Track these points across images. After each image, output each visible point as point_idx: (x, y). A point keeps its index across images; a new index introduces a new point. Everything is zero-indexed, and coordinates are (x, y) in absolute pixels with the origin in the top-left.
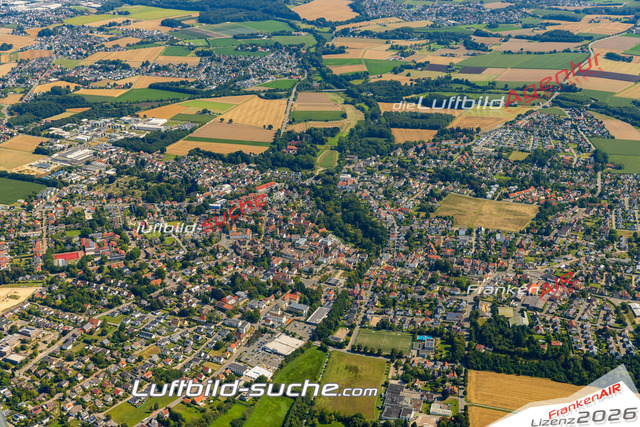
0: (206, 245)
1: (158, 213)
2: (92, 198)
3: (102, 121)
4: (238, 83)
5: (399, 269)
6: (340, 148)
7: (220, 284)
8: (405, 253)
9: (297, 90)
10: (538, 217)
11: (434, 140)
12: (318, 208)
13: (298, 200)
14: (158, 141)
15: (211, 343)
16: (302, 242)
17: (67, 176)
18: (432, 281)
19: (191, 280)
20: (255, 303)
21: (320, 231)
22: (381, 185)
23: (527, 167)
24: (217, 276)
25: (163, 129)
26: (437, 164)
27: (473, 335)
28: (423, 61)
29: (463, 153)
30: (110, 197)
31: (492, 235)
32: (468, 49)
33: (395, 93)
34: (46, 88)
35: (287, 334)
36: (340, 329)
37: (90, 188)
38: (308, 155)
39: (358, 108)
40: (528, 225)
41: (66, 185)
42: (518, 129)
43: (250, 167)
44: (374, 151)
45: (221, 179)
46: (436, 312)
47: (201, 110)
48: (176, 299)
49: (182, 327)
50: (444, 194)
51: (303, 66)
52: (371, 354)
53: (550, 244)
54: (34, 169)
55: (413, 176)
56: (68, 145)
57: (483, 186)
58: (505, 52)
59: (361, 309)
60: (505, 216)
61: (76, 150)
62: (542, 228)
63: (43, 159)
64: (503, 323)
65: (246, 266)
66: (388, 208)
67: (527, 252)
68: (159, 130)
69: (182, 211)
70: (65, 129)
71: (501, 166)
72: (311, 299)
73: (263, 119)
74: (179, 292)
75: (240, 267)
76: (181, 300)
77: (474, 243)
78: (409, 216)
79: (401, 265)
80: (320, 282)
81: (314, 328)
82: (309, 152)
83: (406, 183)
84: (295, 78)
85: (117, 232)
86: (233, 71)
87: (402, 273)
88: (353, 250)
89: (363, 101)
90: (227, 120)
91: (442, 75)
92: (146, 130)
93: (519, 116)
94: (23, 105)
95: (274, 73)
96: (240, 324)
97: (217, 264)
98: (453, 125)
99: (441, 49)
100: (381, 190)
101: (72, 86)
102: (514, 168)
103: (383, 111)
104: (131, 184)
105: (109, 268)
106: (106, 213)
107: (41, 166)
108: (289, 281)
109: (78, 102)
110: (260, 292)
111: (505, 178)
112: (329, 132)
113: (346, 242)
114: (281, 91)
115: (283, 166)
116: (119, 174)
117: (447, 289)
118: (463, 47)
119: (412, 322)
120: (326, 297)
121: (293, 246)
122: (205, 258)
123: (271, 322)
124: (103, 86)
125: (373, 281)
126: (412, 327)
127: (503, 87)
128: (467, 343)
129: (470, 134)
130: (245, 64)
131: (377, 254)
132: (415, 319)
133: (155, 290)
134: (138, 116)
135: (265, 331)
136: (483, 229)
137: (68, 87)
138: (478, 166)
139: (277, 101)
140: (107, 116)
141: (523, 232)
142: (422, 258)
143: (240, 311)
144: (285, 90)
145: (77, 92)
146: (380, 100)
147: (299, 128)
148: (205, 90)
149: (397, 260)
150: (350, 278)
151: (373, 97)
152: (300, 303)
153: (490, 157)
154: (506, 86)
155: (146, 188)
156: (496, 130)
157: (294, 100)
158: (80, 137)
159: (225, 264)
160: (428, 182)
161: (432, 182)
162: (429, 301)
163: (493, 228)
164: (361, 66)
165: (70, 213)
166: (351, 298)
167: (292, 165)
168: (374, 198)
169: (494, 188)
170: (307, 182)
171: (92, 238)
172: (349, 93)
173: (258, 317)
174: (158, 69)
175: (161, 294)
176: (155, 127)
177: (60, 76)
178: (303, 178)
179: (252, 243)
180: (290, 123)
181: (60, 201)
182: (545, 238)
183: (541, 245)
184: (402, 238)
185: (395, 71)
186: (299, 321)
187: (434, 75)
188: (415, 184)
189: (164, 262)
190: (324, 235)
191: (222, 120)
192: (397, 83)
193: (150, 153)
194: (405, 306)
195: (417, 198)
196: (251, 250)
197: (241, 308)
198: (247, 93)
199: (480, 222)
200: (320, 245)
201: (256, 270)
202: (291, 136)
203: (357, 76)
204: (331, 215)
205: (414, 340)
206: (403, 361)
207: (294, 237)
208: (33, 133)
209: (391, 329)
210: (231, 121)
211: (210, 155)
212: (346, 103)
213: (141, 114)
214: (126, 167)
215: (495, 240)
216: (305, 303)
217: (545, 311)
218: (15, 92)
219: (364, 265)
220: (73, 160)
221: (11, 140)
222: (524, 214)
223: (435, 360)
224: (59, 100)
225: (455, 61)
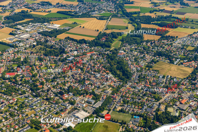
0: (63, 74)
1: (48, 60)
2: (25, 53)
3: (37, 24)
4: (90, 13)
5: (133, 89)
6: (122, 40)
7: (64, 89)
8: (137, 83)
9: (112, 17)
10: (192, 73)
11: (159, 40)
12: (108, 63)
13: (101, 59)
14: (55, 33)
15: (55, 112)
16: (98, 75)
17: (18, 44)
18: (145, 95)
19: (54, 87)
20: (75, 98)
21: (106, 72)
22: (134, 56)
23: (193, 53)
24: (64, 86)
25: (58, 29)
26: (158, 49)
27: (155, 118)
28: (162, 9)
29: (169, 46)
30: (32, 53)
31: (173, 79)
32: (181, 5)
33: (148, 20)
34: (20, 10)
35: (84, 111)
36: (105, 111)
37: (25, 49)
38: (109, 42)
39: (133, 25)
40: (188, 76)
41: (17, 47)
42: (193, 38)
43: (86, 45)
44: (135, 42)
45: (74, 49)
46: (143, 107)
47: (73, 22)
48: (46, 94)
49: (45, 104)
50: (158, 61)
51: (116, 8)
52: (114, 121)
53: (195, 84)
54: (8, 40)
55: (147, 53)
56: (22, 32)
57: (174, 59)
58: (195, 7)
59: (115, 103)
60: (179, 71)
61: (25, 34)
62: (193, 78)
63: (12, 37)
64: (168, 114)
65: (75, 83)
66: (134, 65)
67: (185, 87)
68: (56, 29)
69: (57, 60)
70: (23, 26)
71: (183, 52)
72: (96, 98)
73: (96, 27)
74: (48, 91)
75: (73, 83)
76: (48, 94)
77: (165, 81)
78: (142, 69)
79: (134, 88)
80: (102, 92)
81: (95, 109)
82: (110, 41)
83: (144, 56)
84: (112, 13)
85: (31, 66)
86: (89, 8)
87: (134, 91)
88: (117, 80)
89: (136, 23)
90: (82, 27)
91: (169, 14)
92: (51, 28)
93: (194, 32)
94: (10, 16)
95: (104, 10)
96: (67, 105)
97: (64, 81)
98: (168, 34)
99: (171, 5)
100: (134, 58)
101: (29, 10)
102: (188, 53)
103: (142, 27)
104: (41, 48)
105: (25, 79)
106: (29, 59)
107: (10, 40)
108: (89, 90)
109: (30, 16)
110: (78, 94)
111: (183, 56)
112: (119, 34)
113: (115, 77)
114: (106, 17)
115: (99, 46)
116: (37, 45)
117: (150, 99)
118: (179, 4)
119: (133, 111)
120: (102, 98)
121: (95, 77)
122: (61, 79)
123: (79, 106)
124: (41, 11)
125: (122, 93)
126: (133, 112)
127: (191, 21)
128: (152, 121)
129: (173, 38)
130: (94, 6)
131: (126, 83)
132: (134, 109)
133: (39, 90)
134: (50, 23)
135: (76, 109)
136: (169, 76)
137: (28, 11)
138: (174, 51)
139: (103, 21)
140: (39, 22)
141: (185, 79)
142: (143, 86)
143: (69, 100)
144: (107, 17)
145: (31, 13)
146: (142, 23)
147: (108, 32)
148: (77, 15)
149: (134, 86)
150: (113, 91)
151: (140, 21)
152: (92, 99)
153: (179, 48)
154: (192, 20)
155: (46, 50)
156: (184, 38)
157: (109, 21)
158: (27, 30)
159: (68, 82)
160: (153, 56)
161: (154, 56)
162: (142, 103)
163: (173, 76)
164: (138, 9)
165: (16, 58)
166: (112, 99)
167: (102, 45)
168: (130, 61)
169: (178, 60)
170: (106, 53)
171: (21, 68)
172: (131, 19)
173: (75, 103)
174: (62, 6)
175: (41, 91)
176: (55, 27)
177: (26, 7)
178: (105, 51)
179: (80, 74)
180: (106, 29)
181: (13, 53)
182: (193, 82)
183: (191, 84)
184: (137, 77)
185: (151, 12)
186: (90, 106)
187: (165, 15)
188: (147, 56)
189: (45, 79)
190: (108, 74)
191: (80, 26)
192: (150, 17)
193: (51, 37)
194: (132, 104)
195: (147, 62)
196: (79, 77)
197: (69, 99)
198: (92, 17)
199: (169, 73)
200: (105, 78)
201: (79, 85)
202: (105, 34)
203: (135, 13)
204: (112, 66)
205: (132, 117)
206: (126, 125)
207: (96, 73)
208: (10, 27)
209: (124, 112)
210: (84, 27)
211: (73, 40)
212: (129, 23)
213: (51, 22)
214: (40, 42)
215: (173, 81)
216: (94, 99)
217: (186, 111)
218: (8, 11)
219: (120, 86)
220: (22, 38)
221: (3, 29)
222: (187, 72)
223: (138, 126)
224: (24, 15)
225: (175, 9)
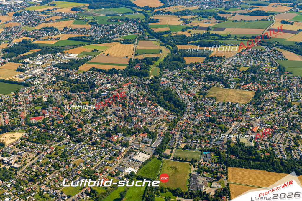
0: (101, 112)
1: (78, 98)
2: (46, 91)
3: (47, 55)
4: (110, 37)
5: (192, 122)
6: (160, 66)
7: (109, 130)
8: (194, 114)
9: (138, 40)
10: (255, 96)
11: (204, 62)
12: (152, 94)
13: (142, 90)
14: (75, 64)
15: (107, 157)
16: (146, 110)
17: (33, 81)
18: (208, 127)
19: (96, 128)
20: (126, 138)
21: (154, 105)
22: (181, 83)
23: (248, 73)
24: (107, 126)
25: (76, 59)
26: (206, 73)
27: (229, 151)
28: (196, 25)
29: (218, 68)
30: (54, 90)
31: (234, 105)
32: (217, 19)
33: (184, 40)
34: (19, 40)
35: (143, 152)
36: (167, 150)
37: (44, 87)
38: (146, 70)
39: (167, 48)
40: (250, 100)
41: (33, 85)
42: (243, 56)
43: (119, 76)
44: (176, 67)
45: (106, 81)
46: (211, 141)
47: (93, 49)
48: (89, 137)
49: (93, 150)
50: (211, 87)
51: (140, 28)
52: (182, 161)
53: (261, 109)
54: (17, 78)
55: (195, 78)
56: (32, 67)
57: (228, 82)
58: (234, 21)
59: (176, 140)
60: (239, 96)
61: (37, 69)
62: (257, 102)
63: (21, 74)
64: (242, 145)
65: (121, 122)
66: (185, 93)
67: (251, 113)
68: (75, 59)
69: (88, 96)
70: (30, 59)
71: (236, 73)
72: (152, 136)
73: (123, 53)
74: (90, 134)
75: (118, 122)
76: (92, 138)
77: (226, 109)
78: (195, 97)
79: (193, 120)
80: (156, 128)
81: (155, 149)
82: (146, 68)
83: (192, 82)
84: (136, 34)
85: (59, 107)
86: (107, 31)
87: (194, 123)
88: (170, 113)
89: (169, 44)
90: (106, 54)
91: (206, 32)
92: (68, 59)
93: (243, 50)
94: (9, 48)
95: (126, 32)
96: (120, 148)
97: (107, 121)
98: (212, 55)
99: (204, 20)
100: (181, 85)
101: (32, 39)
102: (242, 74)
103: (179, 49)
104: (64, 84)
105: (57, 123)
106: (53, 98)
107: (20, 77)
108: (141, 128)
109: (35, 46)
110: (128, 133)
111: (238, 79)
112: (154, 59)
113: (166, 110)
114: (130, 40)
115: (134, 75)
116: (58, 79)
117: (215, 130)
118: (214, 19)
119: (200, 146)
120: (159, 135)
121: (142, 112)
122: (101, 118)
123: (135, 147)
124: (47, 39)
125: (180, 127)
126: (200, 148)
127: (234, 37)
128: (226, 155)
129: (220, 58)
130: (112, 28)
131: (182, 115)
132: (202, 144)
133: (79, 133)
134: (64, 53)
135: (132, 151)
136: (230, 103)
137: (30, 39)
138: (226, 74)
139: (129, 45)
140: (49, 53)
141: (248, 104)
142: (202, 117)
143: (120, 142)
144: (132, 40)
145: (34, 42)
146: (177, 44)
147: (140, 57)
148: (94, 40)
149: (191, 117)
150: (169, 126)
151: (174, 42)
152: (147, 138)
153: (231, 69)
154: (236, 36)
155: (71, 86)
156: (233, 57)
157: (137, 44)
158: (37, 63)
159: (111, 121)
160: (203, 81)
161: (205, 81)
162: (207, 136)
163: (234, 102)
164: (167, 28)
165: (36, 98)
166: (171, 135)
167: (138, 74)
168: (178, 89)
169: (234, 83)
170: (146, 82)
171: (47, 110)
172: (163, 41)
173: (128, 144)
174: (71, 31)
175: (82, 135)
176: (73, 57)
177: (25, 35)
178: (144, 80)
179: (123, 111)
180: (136, 55)
181: (31, 93)
182: (259, 106)
183: (257, 110)
184: (193, 107)
185: (183, 30)
186: (147, 146)
187: (202, 32)
188: (197, 82)
189: (82, 120)
190: (156, 107)
191: (104, 54)
192: (185, 36)
193: (71, 70)
194: (196, 138)
195: (198, 89)
196: (123, 114)
197: (120, 141)
198: (114, 41)
199: (228, 99)
200: (155, 111)
201: (125, 123)
202: (137, 61)
203: (165, 33)
204: (159, 97)
205: (201, 154)
206: (197, 164)
207: (142, 108)
208: (15, 61)
209: (190, 149)
210: (108, 54)
211: (99, 70)
212: (161, 45)
213: (65, 52)
214: (60, 76)
215: (236, 107)
216: (150, 138)
217: (261, 140)
218: (4, 42)
219: (176, 120)
220: (35, 74)
221: (5, 65)
222: (248, 95)
223: (212, 163)
224: (26, 46)
225: (211, 25)
